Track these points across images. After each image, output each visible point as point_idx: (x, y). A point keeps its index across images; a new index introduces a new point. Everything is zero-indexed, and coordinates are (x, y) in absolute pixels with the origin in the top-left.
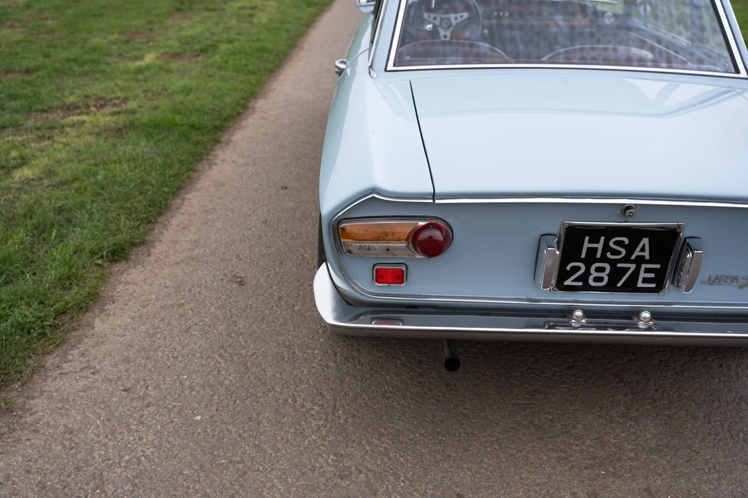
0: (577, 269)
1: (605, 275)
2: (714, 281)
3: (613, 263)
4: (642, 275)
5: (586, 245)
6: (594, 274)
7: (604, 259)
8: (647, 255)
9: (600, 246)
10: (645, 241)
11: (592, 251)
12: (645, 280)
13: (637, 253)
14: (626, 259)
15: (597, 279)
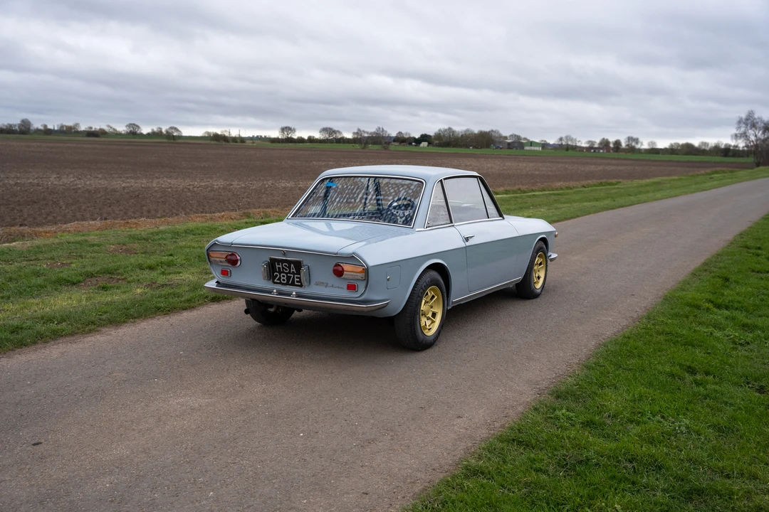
0: (277, 275)
1: (285, 278)
2: (317, 284)
3: (287, 273)
4: (296, 280)
5: (277, 266)
6: (282, 278)
7: (284, 272)
8: (294, 270)
9: (281, 266)
10: (292, 265)
11: (279, 268)
12: (297, 282)
13: (292, 270)
14: (289, 273)
15: (284, 280)
